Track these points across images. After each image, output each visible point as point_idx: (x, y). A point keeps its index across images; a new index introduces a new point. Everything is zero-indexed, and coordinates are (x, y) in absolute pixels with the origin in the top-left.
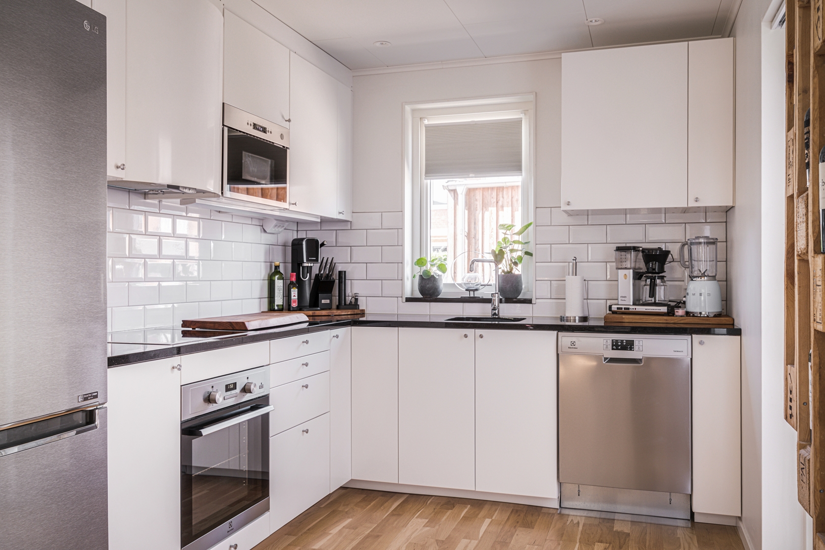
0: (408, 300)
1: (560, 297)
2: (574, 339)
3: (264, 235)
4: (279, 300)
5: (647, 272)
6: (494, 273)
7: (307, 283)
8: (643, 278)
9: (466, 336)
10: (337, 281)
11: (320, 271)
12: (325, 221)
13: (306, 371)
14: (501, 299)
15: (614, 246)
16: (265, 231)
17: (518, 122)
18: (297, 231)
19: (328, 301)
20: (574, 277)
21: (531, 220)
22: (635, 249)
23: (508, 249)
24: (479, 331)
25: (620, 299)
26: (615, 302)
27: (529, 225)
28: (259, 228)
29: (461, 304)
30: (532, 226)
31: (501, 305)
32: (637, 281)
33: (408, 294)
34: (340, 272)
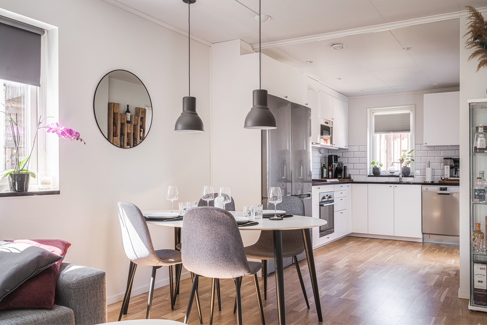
0: (369, 176)
1: (424, 175)
2: (427, 187)
3: (320, 154)
4: (325, 176)
5: (455, 166)
6: (400, 167)
7: (334, 170)
8: (454, 169)
9: (391, 186)
10: (343, 170)
11: (338, 166)
12: (340, 149)
13: (341, 195)
14: (403, 176)
15: (443, 157)
16: (320, 153)
17: (409, 114)
18: (328, 152)
19: (340, 176)
20: (429, 168)
21: (414, 148)
22: (451, 158)
23: (405, 158)
24: (395, 185)
25: (445, 175)
26: (444, 176)
27: (413, 150)
28: (319, 152)
29: (388, 178)
30: (414, 151)
31: (403, 178)
32: (451, 169)
33: (369, 174)
34: (344, 167)
